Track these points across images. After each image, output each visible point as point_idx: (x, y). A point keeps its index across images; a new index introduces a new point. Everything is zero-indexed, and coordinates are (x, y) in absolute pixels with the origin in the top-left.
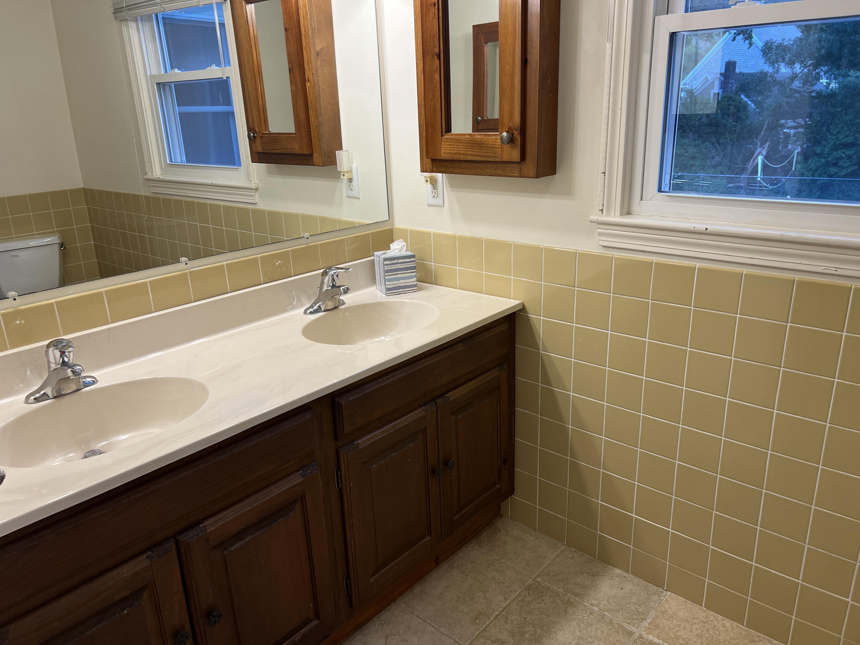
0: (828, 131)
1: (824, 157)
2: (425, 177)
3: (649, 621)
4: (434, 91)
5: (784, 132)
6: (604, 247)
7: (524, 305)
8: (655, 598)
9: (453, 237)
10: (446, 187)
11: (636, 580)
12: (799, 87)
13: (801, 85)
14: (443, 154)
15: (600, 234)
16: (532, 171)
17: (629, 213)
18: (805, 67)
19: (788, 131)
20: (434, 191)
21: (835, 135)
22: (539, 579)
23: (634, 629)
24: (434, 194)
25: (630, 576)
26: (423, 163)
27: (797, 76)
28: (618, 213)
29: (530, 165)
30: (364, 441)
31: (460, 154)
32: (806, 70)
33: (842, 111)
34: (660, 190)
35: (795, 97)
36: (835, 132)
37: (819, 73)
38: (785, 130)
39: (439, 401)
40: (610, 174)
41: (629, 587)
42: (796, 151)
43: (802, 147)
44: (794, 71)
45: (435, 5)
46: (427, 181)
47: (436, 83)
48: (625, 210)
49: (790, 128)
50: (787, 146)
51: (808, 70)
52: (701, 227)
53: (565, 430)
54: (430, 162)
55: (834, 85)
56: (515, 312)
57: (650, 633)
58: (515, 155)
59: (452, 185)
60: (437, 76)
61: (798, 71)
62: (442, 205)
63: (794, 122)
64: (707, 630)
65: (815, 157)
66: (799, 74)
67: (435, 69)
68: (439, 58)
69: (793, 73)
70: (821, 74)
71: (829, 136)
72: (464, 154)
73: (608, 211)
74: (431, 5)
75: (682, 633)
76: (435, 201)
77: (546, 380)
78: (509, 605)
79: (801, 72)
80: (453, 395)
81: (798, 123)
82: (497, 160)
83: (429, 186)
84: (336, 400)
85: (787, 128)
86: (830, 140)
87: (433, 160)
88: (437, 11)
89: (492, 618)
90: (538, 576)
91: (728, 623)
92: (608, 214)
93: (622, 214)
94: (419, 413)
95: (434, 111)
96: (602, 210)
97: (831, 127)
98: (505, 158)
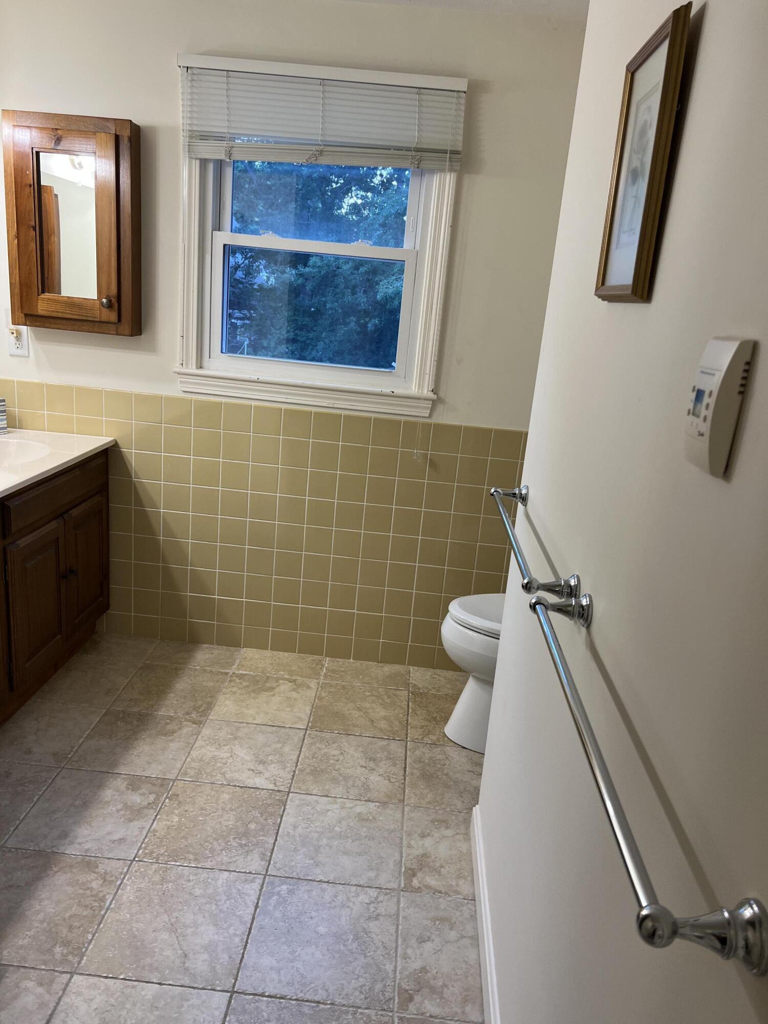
0: (272, 325)
1: (271, 351)
2: (10, 329)
3: (236, 665)
4: (29, 256)
5: (232, 322)
6: (184, 391)
7: (116, 442)
8: (237, 653)
9: (40, 386)
10: (31, 339)
11: (220, 647)
12: (242, 278)
13: (244, 277)
14: (39, 311)
15: (181, 382)
16: (128, 332)
17: (201, 368)
18: (246, 258)
19: (235, 322)
20: (17, 343)
21: (278, 330)
22: (147, 662)
23: (228, 671)
24: (17, 345)
25: (216, 646)
26: (15, 316)
27: (239, 266)
28: (194, 367)
29: (126, 326)
30: (23, 542)
31: (57, 312)
32: (247, 261)
33: (282, 306)
34: (222, 352)
35: (240, 288)
36: (278, 327)
37: (258, 267)
38: (233, 321)
39: (65, 516)
40: (187, 337)
41: (216, 652)
42: (246, 343)
43: (250, 339)
44: (237, 261)
45: (30, 186)
46: (13, 333)
47: (32, 251)
48: (199, 366)
49: (237, 318)
50: (236, 337)
51: (249, 261)
52: (255, 378)
53: (157, 542)
54: (24, 317)
55: (272, 280)
56: (107, 448)
57: (239, 670)
58: (113, 317)
59: (38, 338)
60: (33, 245)
61: (241, 262)
62: (27, 355)
63: (241, 313)
64: (275, 660)
65: (263, 350)
66: (242, 264)
67: (31, 238)
68: (35, 229)
69: (236, 263)
70: (260, 267)
71: (273, 330)
72: (62, 312)
73: (187, 365)
74: (26, 185)
75: (260, 665)
76: (19, 352)
77: (139, 502)
78: (130, 680)
79: (243, 263)
80: (75, 512)
81: (244, 314)
82: (96, 320)
83: (13, 337)
84: (6, 503)
85: (235, 319)
86: (274, 335)
87: (26, 315)
88: (32, 191)
89: (121, 689)
90: (147, 660)
91: (286, 654)
92: (187, 367)
93: (197, 368)
94: (53, 525)
95: (30, 273)
96: (182, 364)
97: (273, 321)
98: (104, 318)
